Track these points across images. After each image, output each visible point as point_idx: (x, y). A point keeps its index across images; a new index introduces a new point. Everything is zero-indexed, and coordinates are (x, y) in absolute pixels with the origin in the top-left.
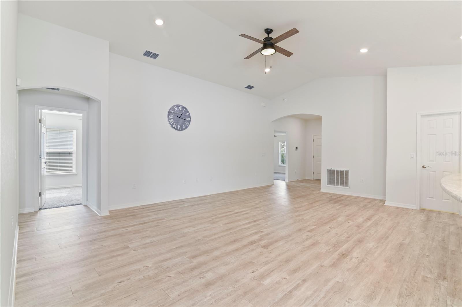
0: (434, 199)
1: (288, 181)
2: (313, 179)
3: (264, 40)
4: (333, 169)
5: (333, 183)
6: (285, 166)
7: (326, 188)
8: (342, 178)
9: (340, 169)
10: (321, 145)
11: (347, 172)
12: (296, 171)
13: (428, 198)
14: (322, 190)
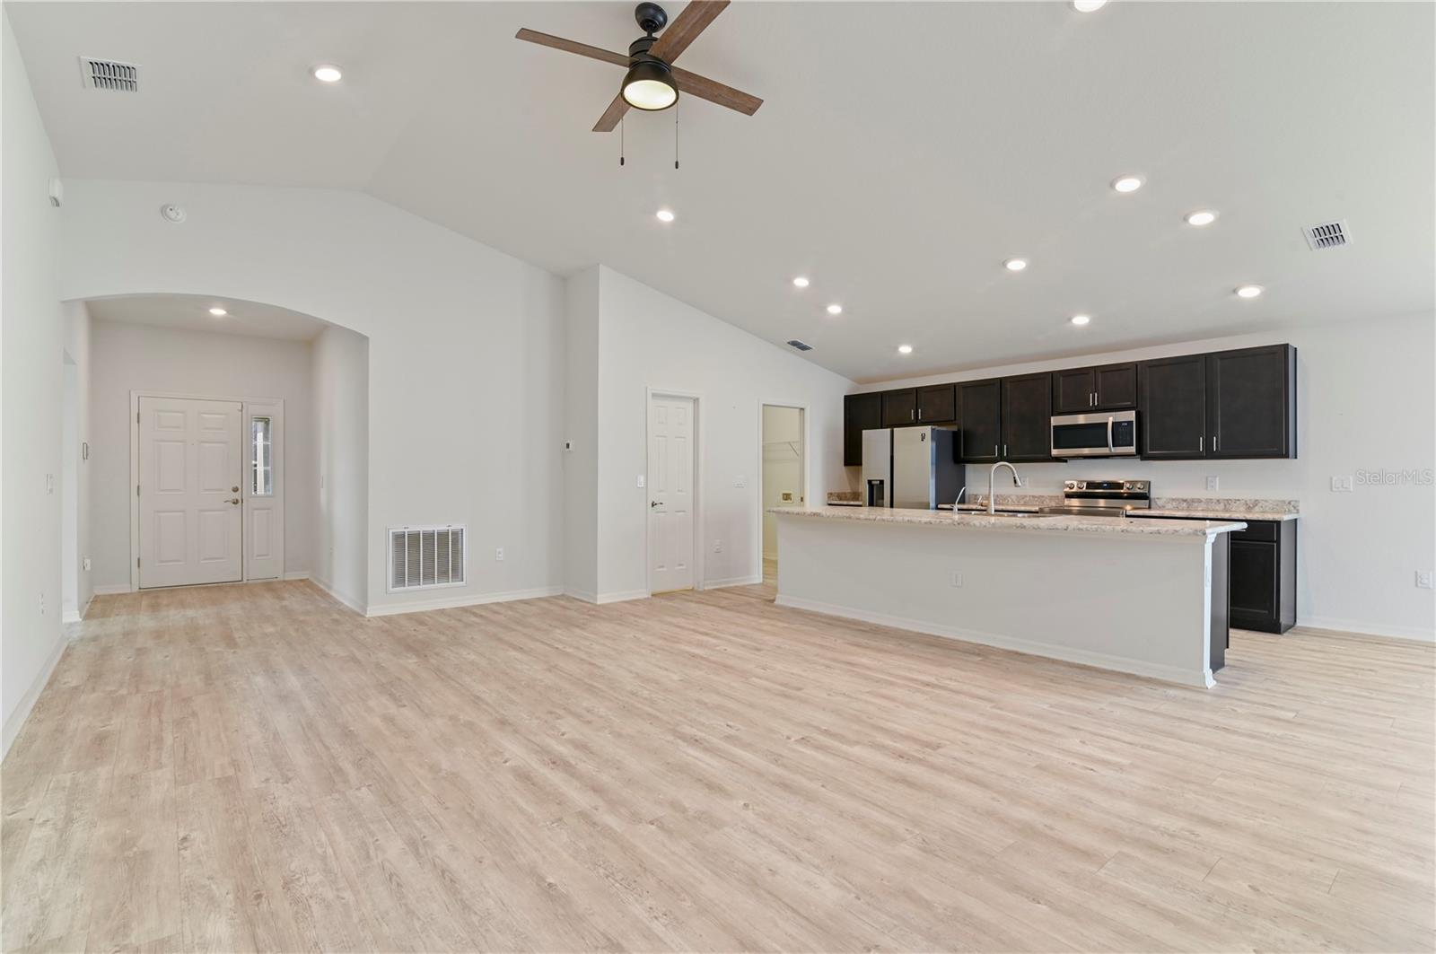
0: (665, 569)
2: (136, 589)
4: (413, 529)
5: (414, 578)
7: (387, 599)
8: (443, 556)
9: (438, 528)
11: (457, 536)
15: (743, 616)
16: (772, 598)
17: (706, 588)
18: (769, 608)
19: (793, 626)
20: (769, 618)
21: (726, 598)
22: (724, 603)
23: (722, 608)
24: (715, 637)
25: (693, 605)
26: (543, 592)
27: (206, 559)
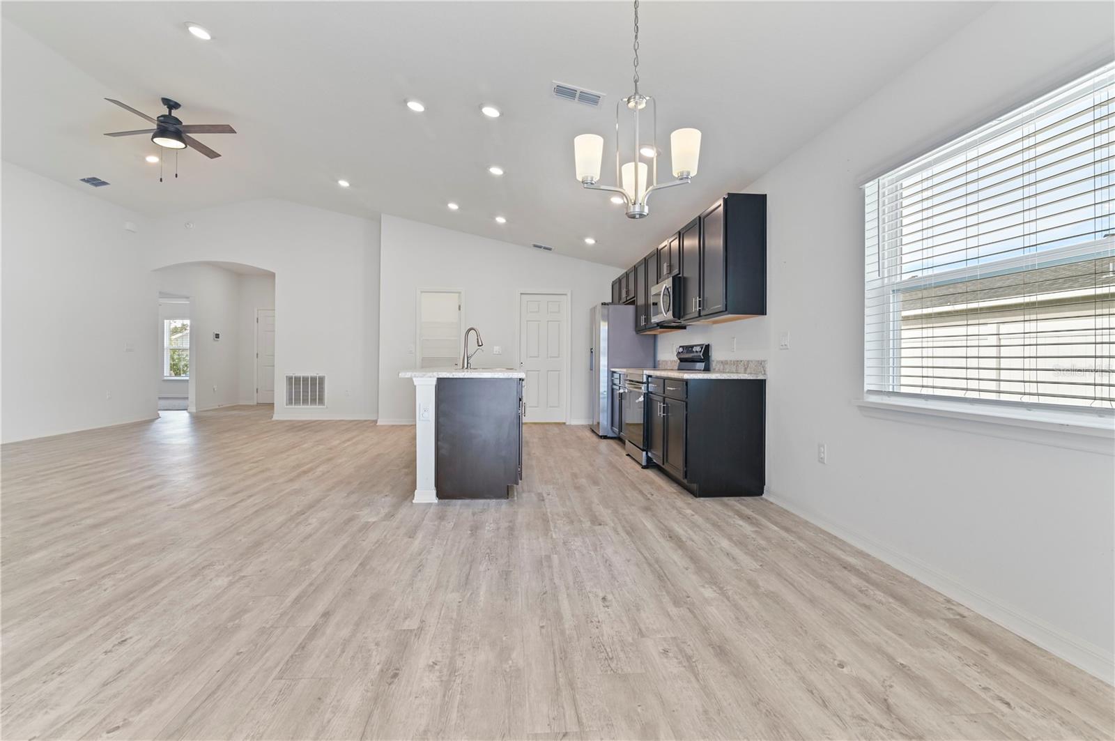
3: (162, 118)
4: (298, 374)
5: (297, 402)
6: (187, 381)
7: (284, 411)
9: (310, 374)
10: (274, 331)
12: (215, 387)
14: (276, 417)
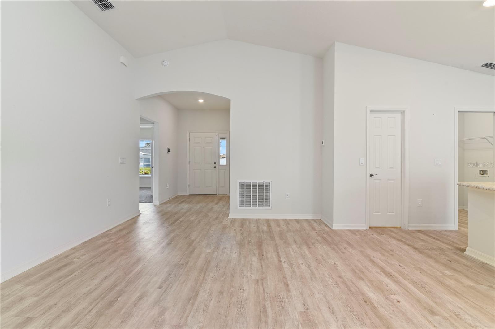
0: (380, 214)
1: (158, 204)
2: (188, 195)
8: (261, 194)
11: (267, 186)
13: (374, 214)
15: (432, 263)
16: (463, 247)
17: (410, 229)
18: (457, 257)
19: (479, 287)
20: (455, 270)
21: (423, 241)
22: (419, 244)
23: (416, 249)
24: (397, 282)
25: (394, 242)
26: (309, 217)
27: (207, 186)
